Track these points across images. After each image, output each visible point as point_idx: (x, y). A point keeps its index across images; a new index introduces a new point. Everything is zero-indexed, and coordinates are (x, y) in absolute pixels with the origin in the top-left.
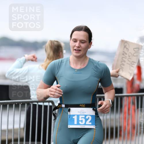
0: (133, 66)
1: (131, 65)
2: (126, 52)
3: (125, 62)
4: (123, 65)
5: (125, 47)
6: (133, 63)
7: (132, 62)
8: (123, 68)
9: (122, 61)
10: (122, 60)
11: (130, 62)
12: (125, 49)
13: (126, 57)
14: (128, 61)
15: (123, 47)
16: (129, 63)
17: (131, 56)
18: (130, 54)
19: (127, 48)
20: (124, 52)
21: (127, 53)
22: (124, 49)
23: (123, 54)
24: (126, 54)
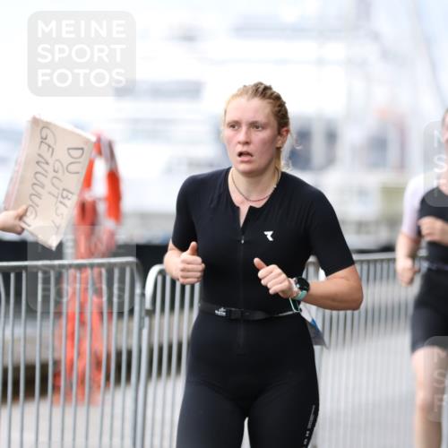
0: (66, 201)
1: (60, 199)
2: (47, 155)
3: (43, 186)
4: (39, 196)
5: (44, 139)
6: (65, 193)
7: (64, 190)
8: (37, 206)
9: (35, 184)
10: (35, 181)
11: (58, 189)
12: (44, 147)
13: (46, 171)
14: (53, 184)
15: (39, 140)
16: (55, 192)
17: (60, 171)
18: (57, 164)
19: (49, 146)
20: (39, 155)
21: (51, 161)
22: (40, 147)
23: (38, 163)
24: (47, 163)
